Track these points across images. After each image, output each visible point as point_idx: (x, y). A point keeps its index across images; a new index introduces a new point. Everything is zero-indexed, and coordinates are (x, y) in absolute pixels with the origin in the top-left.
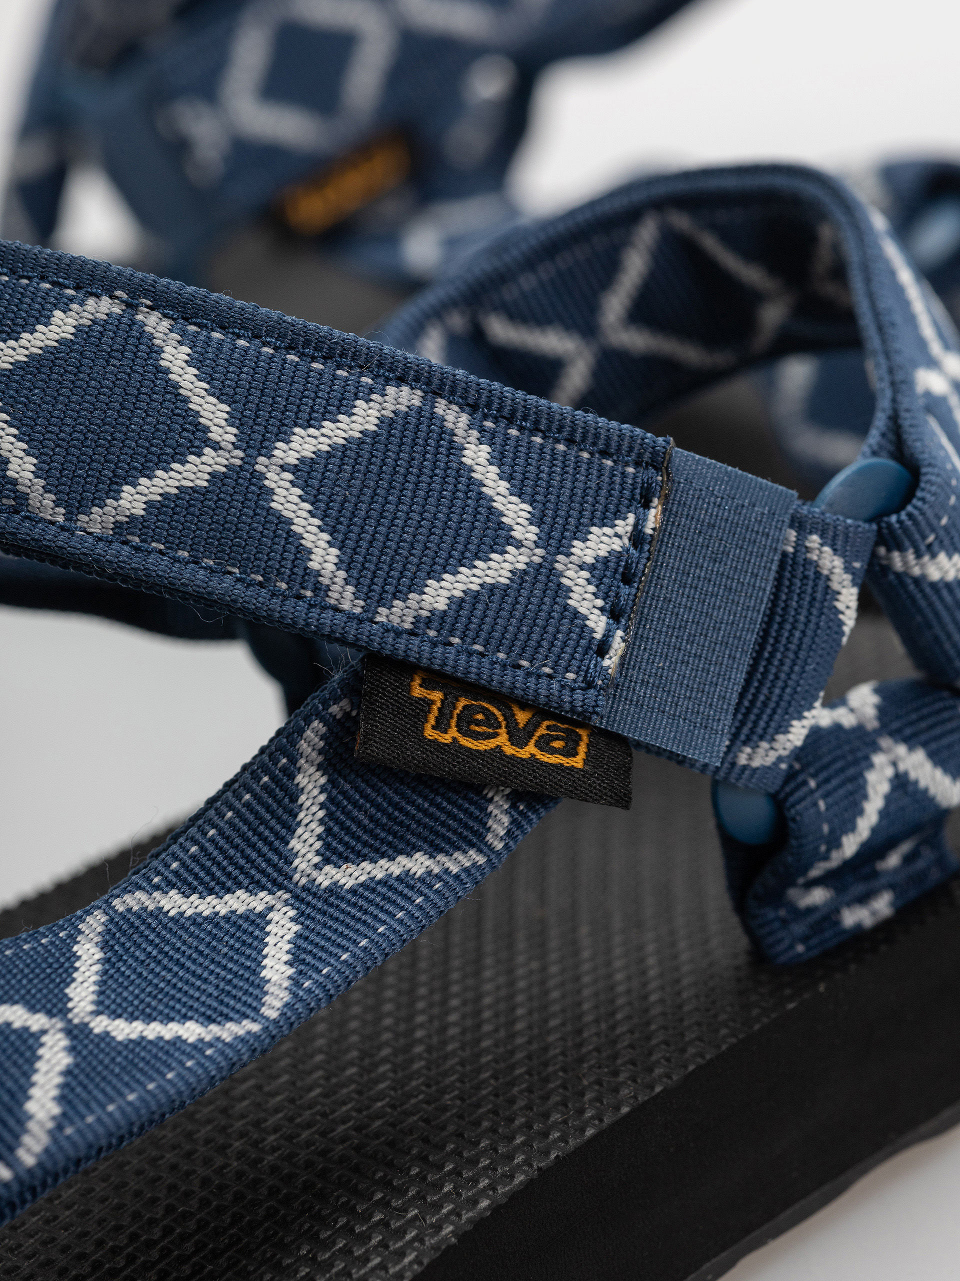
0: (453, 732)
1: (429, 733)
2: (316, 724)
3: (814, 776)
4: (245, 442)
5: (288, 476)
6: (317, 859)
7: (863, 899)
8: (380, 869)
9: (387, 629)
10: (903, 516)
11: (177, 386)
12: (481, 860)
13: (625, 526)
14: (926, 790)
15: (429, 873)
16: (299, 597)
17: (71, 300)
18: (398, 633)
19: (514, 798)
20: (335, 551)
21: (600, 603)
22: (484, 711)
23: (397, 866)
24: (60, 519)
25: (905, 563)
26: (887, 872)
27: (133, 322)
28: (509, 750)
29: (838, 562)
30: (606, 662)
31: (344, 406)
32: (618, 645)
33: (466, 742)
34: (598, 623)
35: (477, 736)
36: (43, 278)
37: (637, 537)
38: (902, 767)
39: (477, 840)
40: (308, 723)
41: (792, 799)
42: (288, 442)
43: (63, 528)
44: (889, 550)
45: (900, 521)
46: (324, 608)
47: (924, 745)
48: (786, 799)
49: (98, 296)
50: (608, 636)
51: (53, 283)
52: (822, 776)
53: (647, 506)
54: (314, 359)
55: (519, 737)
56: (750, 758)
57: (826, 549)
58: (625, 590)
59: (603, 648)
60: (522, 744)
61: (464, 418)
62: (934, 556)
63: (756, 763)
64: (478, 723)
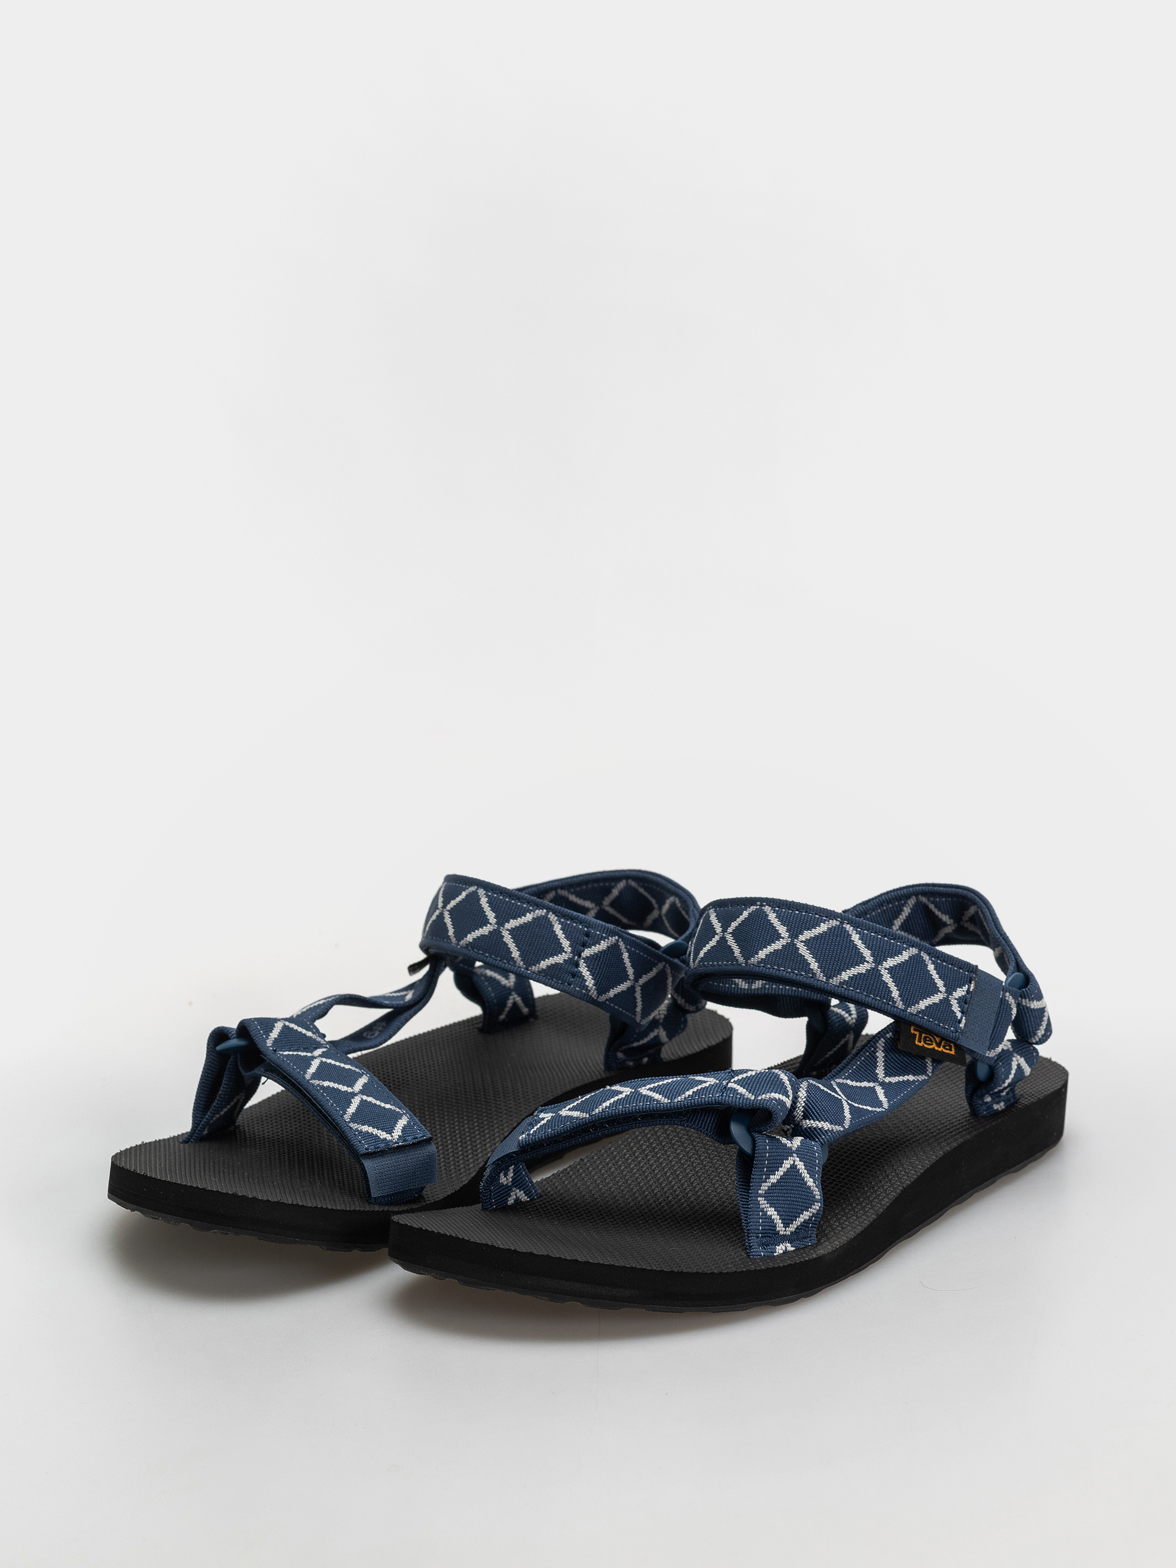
0: (922, 1043)
1: (917, 1043)
2: (882, 1039)
3: (1001, 1062)
4: (875, 961)
5: (887, 971)
6: (884, 1075)
7: (998, 1103)
8: (901, 1079)
9: (910, 1013)
10: (1027, 989)
11: (856, 945)
12: (926, 1078)
13: (965, 988)
14: (1023, 1070)
15: (914, 1080)
16: (889, 1004)
17: (825, 920)
18: (913, 1014)
19: (933, 1061)
20: (898, 992)
21: (959, 1009)
22: (929, 1038)
23: (906, 1078)
24: (824, 980)
25: (1026, 1002)
26: (1002, 1096)
27: (843, 927)
28: (936, 1048)
29: (1013, 1001)
30: (961, 1025)
31: (899, 952)
32: (964, 1021)
33: (925, 1045)
34: (959, 1015)
35: (929, 1044)
36: (816, 914)
37: (968, 992)
38: (1019, 1062)
39: (924, 1072)
40: (880, 1039)
41: (996, 1068)
42: (886, 962)
43: (826, 983)
44: (1022, 999)
45: (1026, 991)
46: (895, 1007)
47: (1024, 1057)
48: (994, 1068)
49: (833, 920)
50: (962, 1018)
51: (820, 916)
52: (1003, 1062)
53: (970, 983)
54: (891, 939)
55: (939, 1045)
56: (989, 1054)
57: (1011, 997)
58: (966, 1006)
59: (960, 1022)
60: (939, 1047)
61: (928, 957)
62: (1033, 1001)
63: (990, 1056)
64: (928, 1041)
